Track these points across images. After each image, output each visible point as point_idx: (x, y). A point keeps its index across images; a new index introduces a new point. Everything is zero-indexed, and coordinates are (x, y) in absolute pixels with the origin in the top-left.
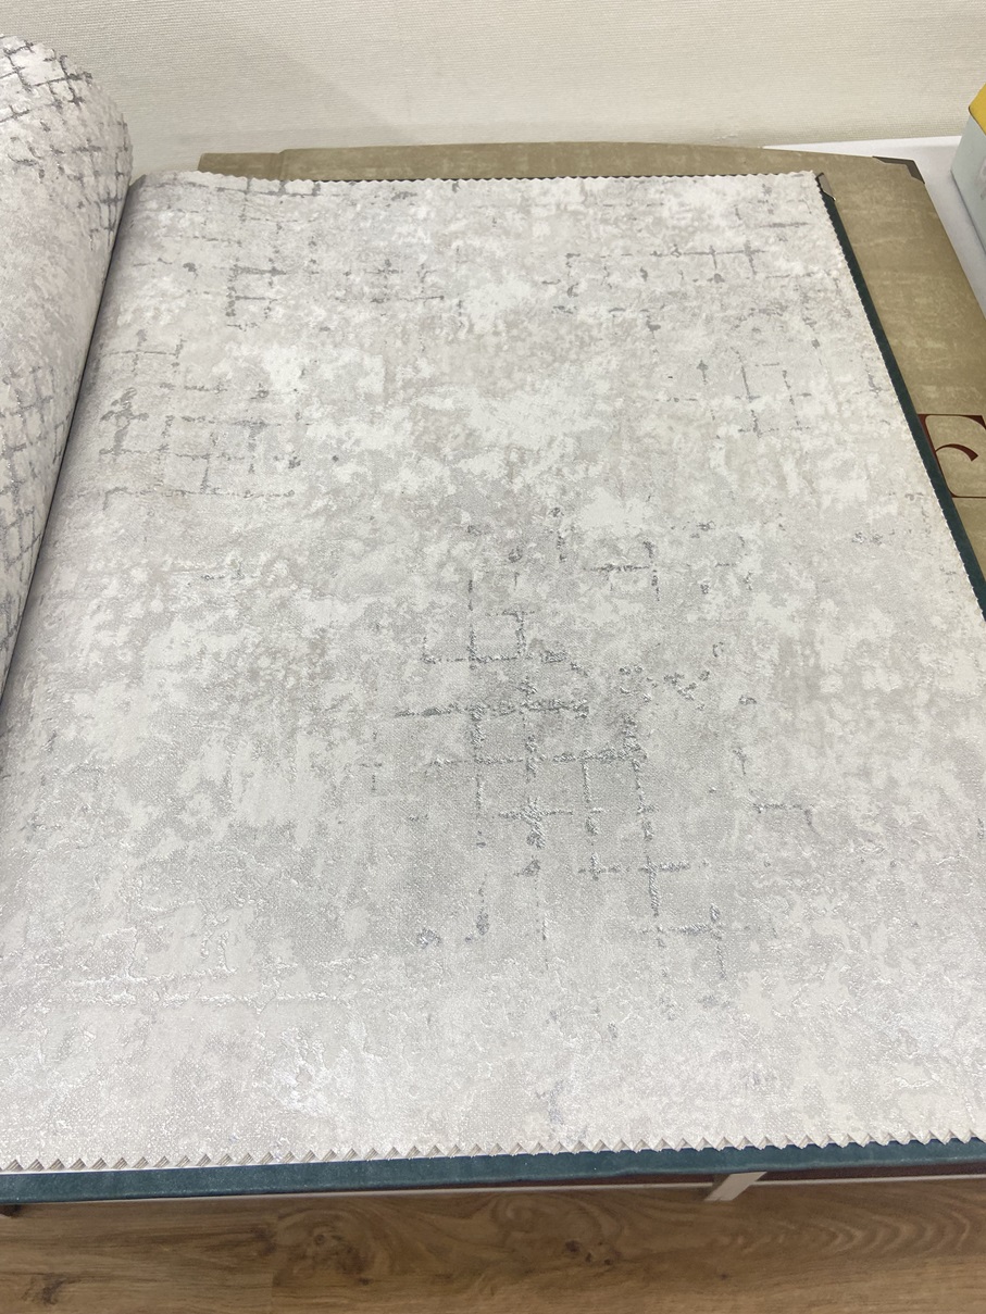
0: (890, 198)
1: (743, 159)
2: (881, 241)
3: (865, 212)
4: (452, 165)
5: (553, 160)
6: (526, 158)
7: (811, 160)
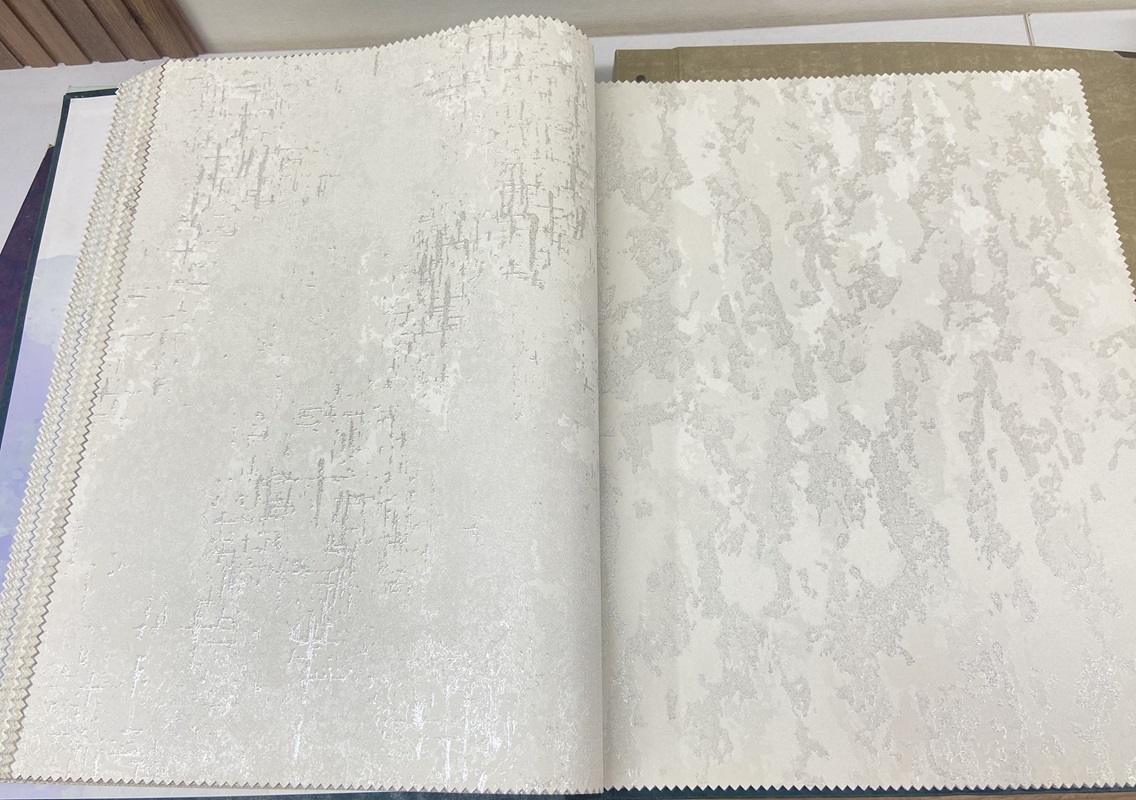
0: (1126, 96)
1: (1020, 59)
2: (1118, 140)
3: (1108, 111)
4: (806, 66)
5: (880, 62)
6: (859, 60)
7: (1069, 57)
